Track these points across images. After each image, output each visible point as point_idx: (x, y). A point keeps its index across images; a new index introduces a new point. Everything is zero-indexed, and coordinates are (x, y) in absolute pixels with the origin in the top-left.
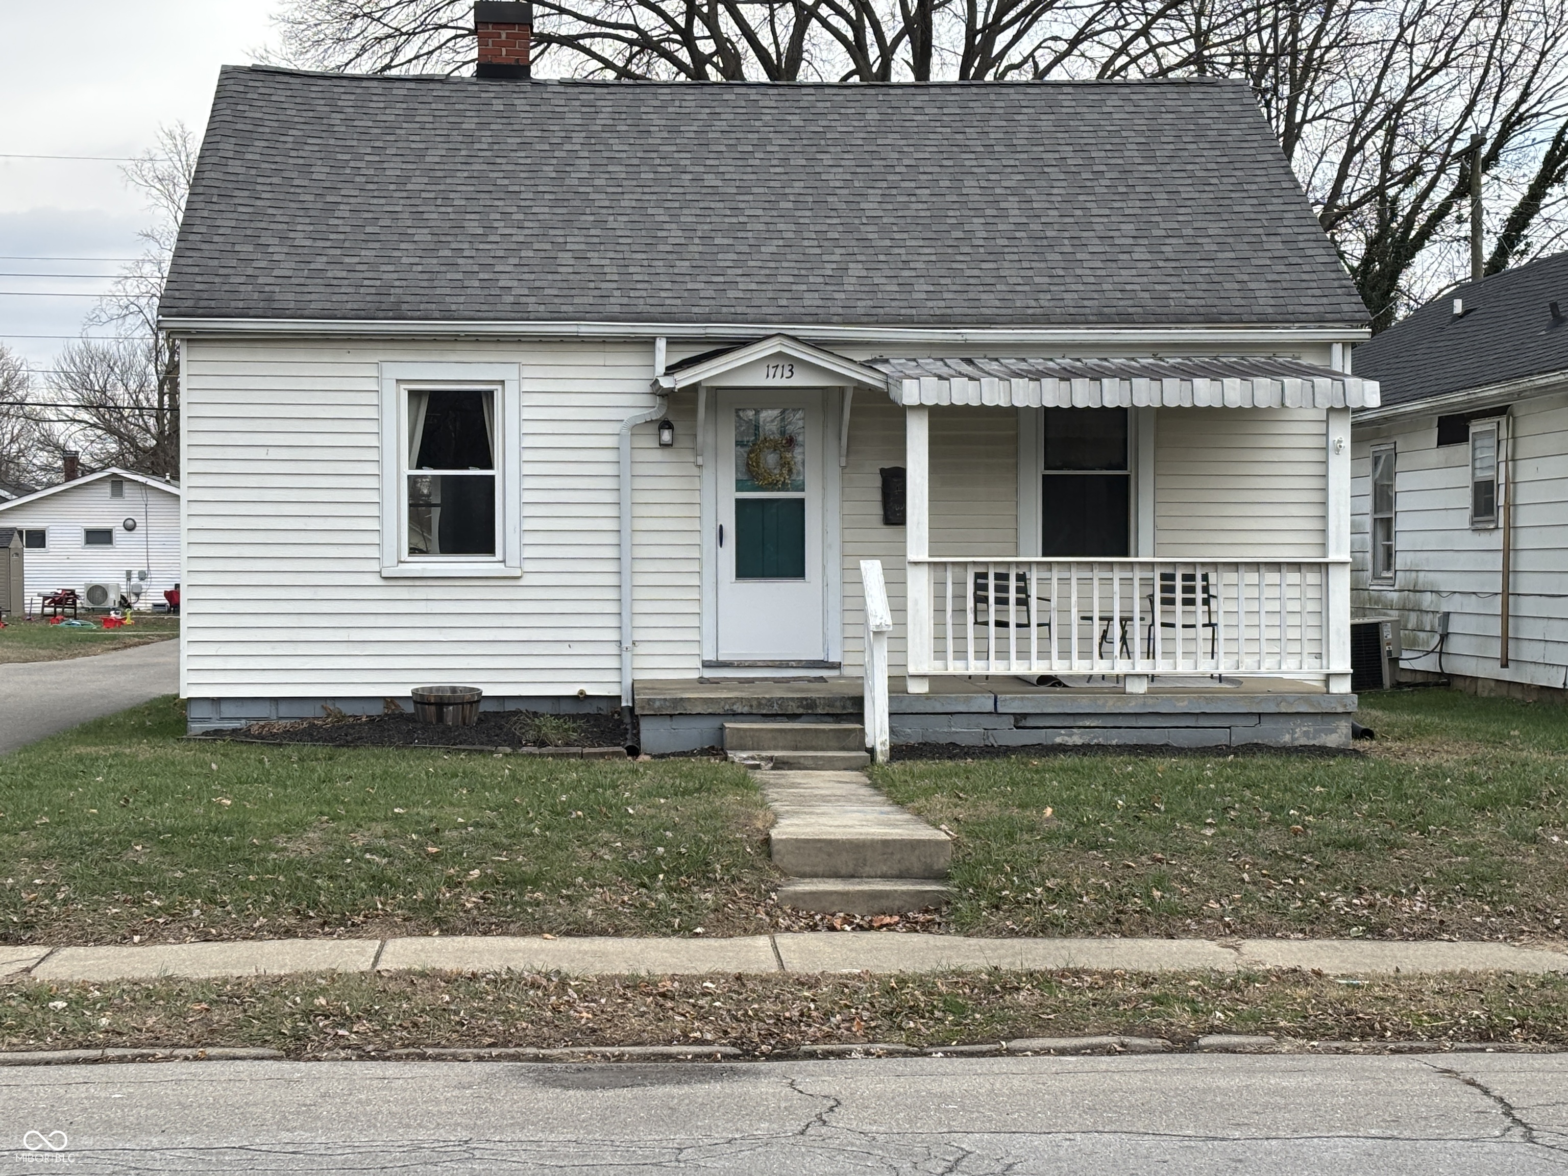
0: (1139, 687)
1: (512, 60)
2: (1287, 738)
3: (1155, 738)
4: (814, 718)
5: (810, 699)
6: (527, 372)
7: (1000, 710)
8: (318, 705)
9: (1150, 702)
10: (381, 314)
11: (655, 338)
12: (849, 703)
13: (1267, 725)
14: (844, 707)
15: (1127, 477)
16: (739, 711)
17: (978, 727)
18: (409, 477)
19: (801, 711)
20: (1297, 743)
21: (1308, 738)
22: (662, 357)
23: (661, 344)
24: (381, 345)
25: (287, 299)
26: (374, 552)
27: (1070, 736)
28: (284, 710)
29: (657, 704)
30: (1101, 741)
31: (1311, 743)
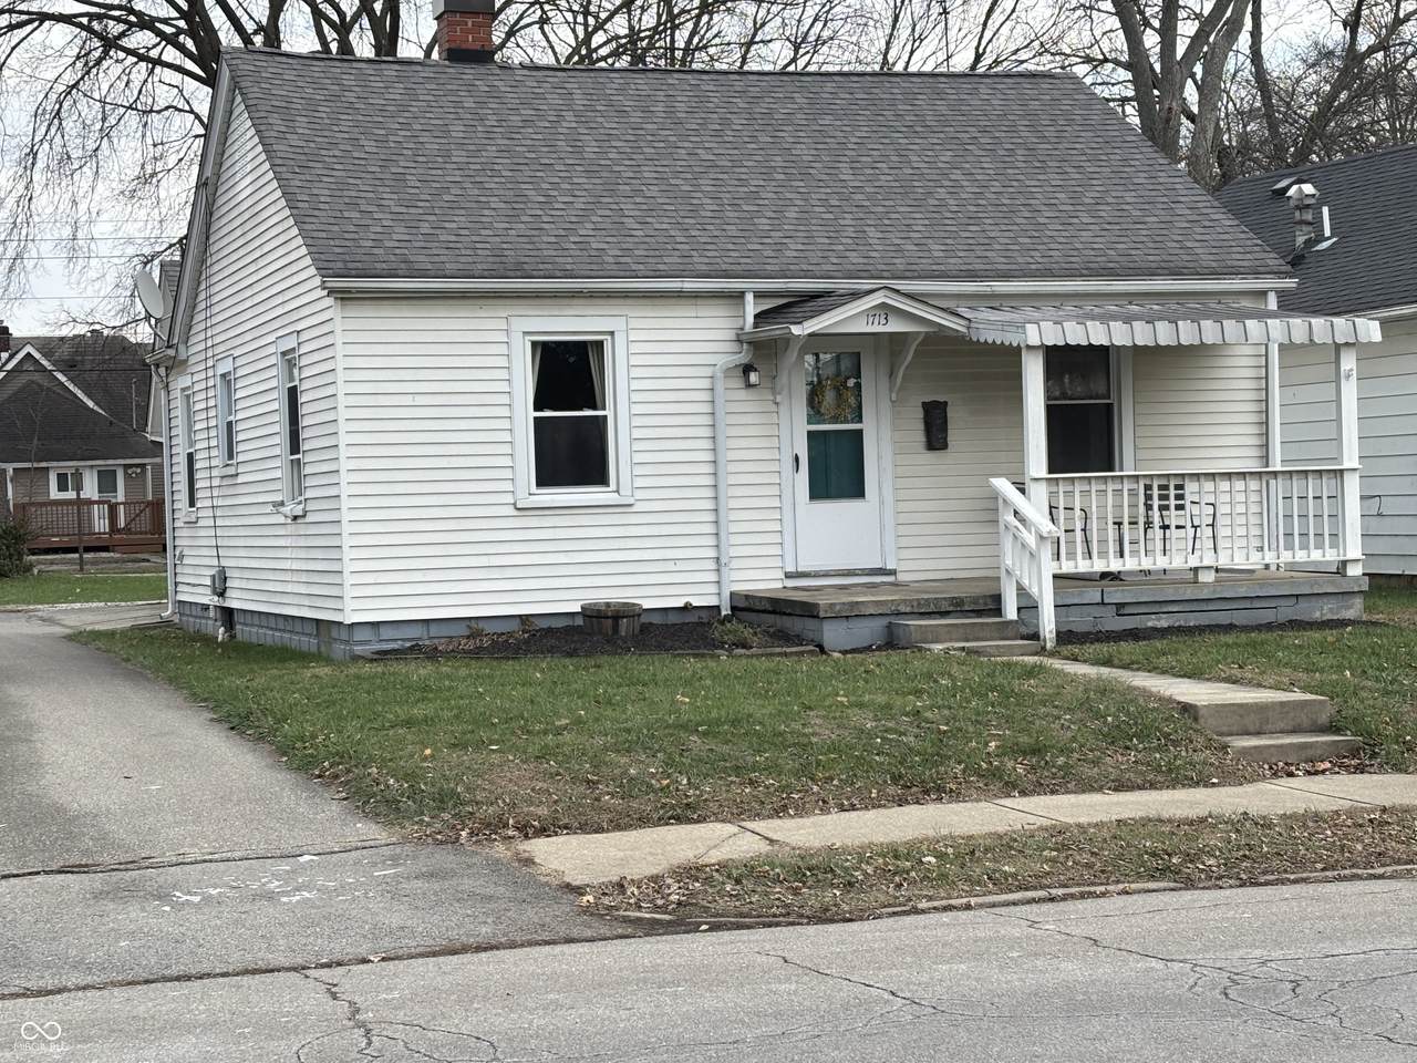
0: (1207, 577)
1: (477, 46)
2: (1317, 615)
3: (1223, 618)
4: (959, 614)
5: (959, 598)
6: (634, 323)
7: (1106, 601)
8: (464, 624)
9: (1219, 589)
10: (510, 273)
11: (743, 292)
12: (989, 601)
13: (1303, 604)
14: (986, 604)
15: (1109, 406)
16: (903, 610)
17: (1089, 616)
18: (535, 418)
19: (951, 608)
20: (1325, 618)
21: (1333, 614)
22: (751, 308)
23: (749, 297)
24: (508, 302)
25: (422, 261)
26: (508, 486)
27: (1159, 620)
28: (434, 631)
29: (838, 607)
30: (1182, 623)
31: (1335, 618)
